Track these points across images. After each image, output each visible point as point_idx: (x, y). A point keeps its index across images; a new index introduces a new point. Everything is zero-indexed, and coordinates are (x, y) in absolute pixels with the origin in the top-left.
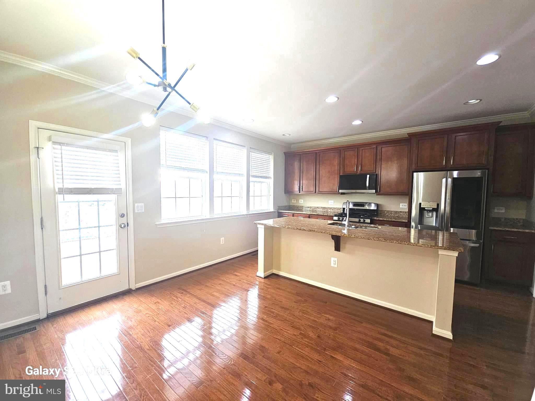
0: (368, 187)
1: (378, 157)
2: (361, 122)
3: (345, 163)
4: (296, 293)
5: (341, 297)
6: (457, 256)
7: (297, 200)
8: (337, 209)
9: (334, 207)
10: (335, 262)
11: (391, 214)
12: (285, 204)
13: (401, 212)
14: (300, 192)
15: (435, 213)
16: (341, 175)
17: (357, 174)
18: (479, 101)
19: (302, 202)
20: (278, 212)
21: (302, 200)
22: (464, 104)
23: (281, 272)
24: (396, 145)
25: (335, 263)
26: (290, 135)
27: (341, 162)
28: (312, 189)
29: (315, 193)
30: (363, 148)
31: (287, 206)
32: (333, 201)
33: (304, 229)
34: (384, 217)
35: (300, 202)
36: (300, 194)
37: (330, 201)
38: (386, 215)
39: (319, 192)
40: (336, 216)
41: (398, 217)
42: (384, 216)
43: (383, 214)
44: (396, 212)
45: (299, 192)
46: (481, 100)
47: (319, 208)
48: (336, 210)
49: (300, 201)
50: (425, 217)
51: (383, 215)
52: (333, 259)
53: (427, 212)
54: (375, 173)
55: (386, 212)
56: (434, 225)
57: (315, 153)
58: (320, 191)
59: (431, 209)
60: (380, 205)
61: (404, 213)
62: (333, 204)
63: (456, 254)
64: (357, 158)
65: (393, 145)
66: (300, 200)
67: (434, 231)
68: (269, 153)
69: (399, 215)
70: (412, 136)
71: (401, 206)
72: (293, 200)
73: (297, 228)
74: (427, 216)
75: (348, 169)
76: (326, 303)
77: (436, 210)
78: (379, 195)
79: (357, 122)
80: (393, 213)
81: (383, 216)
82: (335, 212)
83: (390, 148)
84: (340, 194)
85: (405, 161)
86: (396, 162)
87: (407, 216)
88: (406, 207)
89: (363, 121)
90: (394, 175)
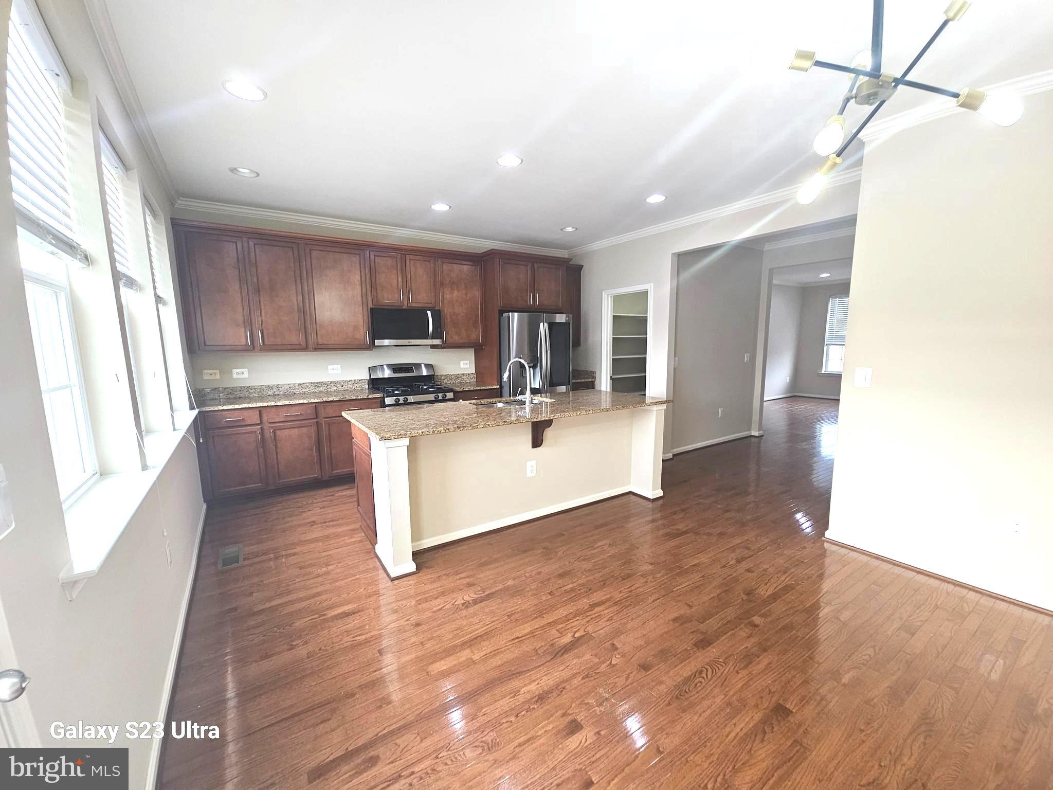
0: (431, 334)
1: (438, 279)
2: (448, 208)
3: (377, 283)
7: (225, 372)
8: (353, 382)
9: (345, 379)
11: (450, 381)
13: (463, 374)
14: (254, 348)
16: (370, 306)
19: (246, 375)
21: (246, 371)
22: (561, 229)
24: (463, 262)
27: (368, 279)
29: (307, 348)
30: (413, 257)
32: (339, 366)
35: (235, 376)
37: (330, 367)
39: (318, 347)
41: (460, 383)
44: (457, 376)
45: (250, 347)
47: (304, 385)
48: (351, 386)
49: (238, 373)
55: (443, 378)
58: (319, 343)
60: (433, 366)
61: (466, 376)
62: (339, 371)
64: (401, 275)
65: (459, 262)
66: (235, 371)
69: (461, 380)
70: (494, 254)
71: (462, 366)
72: (205, 372)
75: (385, 297)
78: (444, 348)
82: (347, 390)
83: (455, 266)
85: (475, 292)
86: (464, 292)
87: (472, 380)
88: (468, 366)
89: (450, 207)
90: (462, 314)
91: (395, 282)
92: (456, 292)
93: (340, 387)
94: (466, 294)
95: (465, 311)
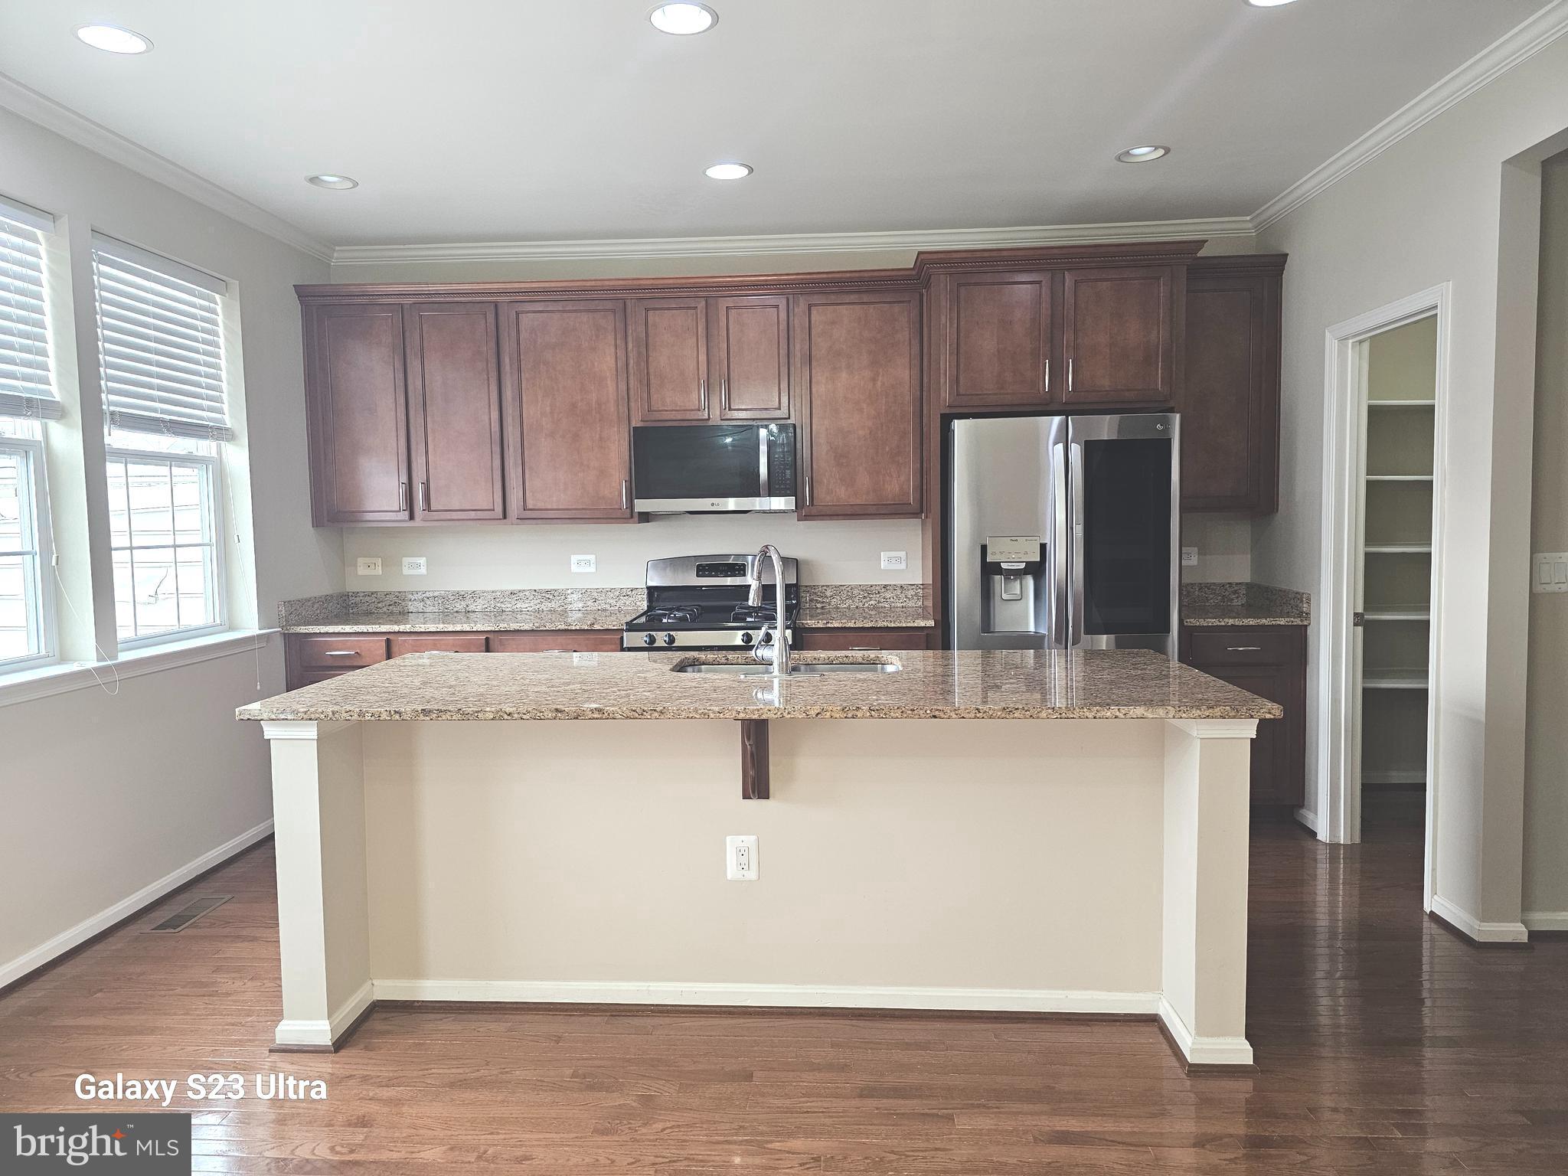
0: (764, 484)
1: (798, 347)
2: (745, 171)
3: (651, 371)
4: (573, 1076)
5: (791, 1022)
6: (1255, 737)
7: (392, 563)
8: (617, 593)
9: (602, 586)
10: (745, 854)
12: (320, 586)
13: (885, 586)
14: (412, 517)
15: (1030, 582)
16: (634, 424)
17: (710, 423)
18: (1161, 152)
19: (423, 570)
20: (288, 637)
21: (422, 561)
22: (1119, 159)
23: (428, 983)
24: (865, 298)
25: (744, 860)
26: (356, 185)
27: (631, 362)
28: (485, 496)
29: (505, 517)
30: (730, 302)
31: (332, 596)
32: (592, 557)
33: (599, 710)
34: (823, 614)
35: (406, 571)
36: (411, 524)
37: (575, 558)
38: (829, 605)
39: (529, 514)
40: (632, 627)
41: (875, 608)
42: (824, 612)
43: (820, 602)
44: (868, 591)
45: (405, 515)
46: (1167, 151)
48: (613, 602)
49: (410, 565)
50: (997, 598)
51: (819, 605)
52: (732, 843)
53: (1007, 579)
54: (789, 422)
55: (829, 594)
56: (1032, 628)
57: (493, 305)
58: (530, 506)
59: (1023, 566)
60: (807, 562)
61: (899, 591)
62: (593, 568)
63: (1249, 729)
64: (705, 349)
65: (853, 298)
66: (406, 560)
67: (1032, 651)
68: (214, 282)
69: (879, 602)
70: (929, 265)
71: (886, 565)
72: (360, 560)
73: (557, 710)
74: (1005, 597)
75: (668, 400)
76: (749, 1077)
77: (1037, 569)
78: (808, 517)
79: (728, 172)
80: (856, 592)
81: (819, 611)
82: (605, 610)
83: (843, 310)
84: (636, 518)
85: (901, 372)
86: (867, 374)
87: (911, 604)
88: (903, 566)
89: (751, 170)
90: (861, 432)
91: (692, 365)
92: (844, 375)
93: (590, 603)
94: (874, 380)
95: (870, 423)
